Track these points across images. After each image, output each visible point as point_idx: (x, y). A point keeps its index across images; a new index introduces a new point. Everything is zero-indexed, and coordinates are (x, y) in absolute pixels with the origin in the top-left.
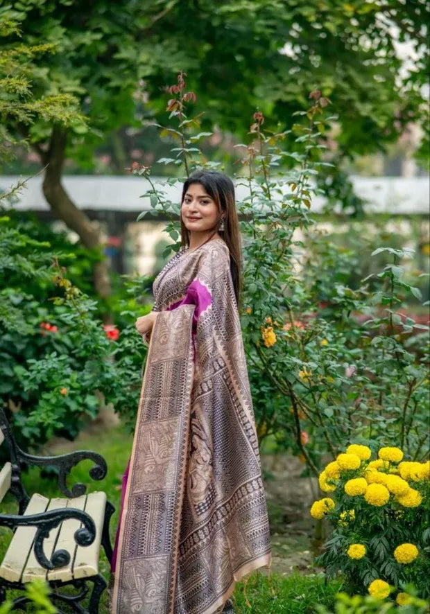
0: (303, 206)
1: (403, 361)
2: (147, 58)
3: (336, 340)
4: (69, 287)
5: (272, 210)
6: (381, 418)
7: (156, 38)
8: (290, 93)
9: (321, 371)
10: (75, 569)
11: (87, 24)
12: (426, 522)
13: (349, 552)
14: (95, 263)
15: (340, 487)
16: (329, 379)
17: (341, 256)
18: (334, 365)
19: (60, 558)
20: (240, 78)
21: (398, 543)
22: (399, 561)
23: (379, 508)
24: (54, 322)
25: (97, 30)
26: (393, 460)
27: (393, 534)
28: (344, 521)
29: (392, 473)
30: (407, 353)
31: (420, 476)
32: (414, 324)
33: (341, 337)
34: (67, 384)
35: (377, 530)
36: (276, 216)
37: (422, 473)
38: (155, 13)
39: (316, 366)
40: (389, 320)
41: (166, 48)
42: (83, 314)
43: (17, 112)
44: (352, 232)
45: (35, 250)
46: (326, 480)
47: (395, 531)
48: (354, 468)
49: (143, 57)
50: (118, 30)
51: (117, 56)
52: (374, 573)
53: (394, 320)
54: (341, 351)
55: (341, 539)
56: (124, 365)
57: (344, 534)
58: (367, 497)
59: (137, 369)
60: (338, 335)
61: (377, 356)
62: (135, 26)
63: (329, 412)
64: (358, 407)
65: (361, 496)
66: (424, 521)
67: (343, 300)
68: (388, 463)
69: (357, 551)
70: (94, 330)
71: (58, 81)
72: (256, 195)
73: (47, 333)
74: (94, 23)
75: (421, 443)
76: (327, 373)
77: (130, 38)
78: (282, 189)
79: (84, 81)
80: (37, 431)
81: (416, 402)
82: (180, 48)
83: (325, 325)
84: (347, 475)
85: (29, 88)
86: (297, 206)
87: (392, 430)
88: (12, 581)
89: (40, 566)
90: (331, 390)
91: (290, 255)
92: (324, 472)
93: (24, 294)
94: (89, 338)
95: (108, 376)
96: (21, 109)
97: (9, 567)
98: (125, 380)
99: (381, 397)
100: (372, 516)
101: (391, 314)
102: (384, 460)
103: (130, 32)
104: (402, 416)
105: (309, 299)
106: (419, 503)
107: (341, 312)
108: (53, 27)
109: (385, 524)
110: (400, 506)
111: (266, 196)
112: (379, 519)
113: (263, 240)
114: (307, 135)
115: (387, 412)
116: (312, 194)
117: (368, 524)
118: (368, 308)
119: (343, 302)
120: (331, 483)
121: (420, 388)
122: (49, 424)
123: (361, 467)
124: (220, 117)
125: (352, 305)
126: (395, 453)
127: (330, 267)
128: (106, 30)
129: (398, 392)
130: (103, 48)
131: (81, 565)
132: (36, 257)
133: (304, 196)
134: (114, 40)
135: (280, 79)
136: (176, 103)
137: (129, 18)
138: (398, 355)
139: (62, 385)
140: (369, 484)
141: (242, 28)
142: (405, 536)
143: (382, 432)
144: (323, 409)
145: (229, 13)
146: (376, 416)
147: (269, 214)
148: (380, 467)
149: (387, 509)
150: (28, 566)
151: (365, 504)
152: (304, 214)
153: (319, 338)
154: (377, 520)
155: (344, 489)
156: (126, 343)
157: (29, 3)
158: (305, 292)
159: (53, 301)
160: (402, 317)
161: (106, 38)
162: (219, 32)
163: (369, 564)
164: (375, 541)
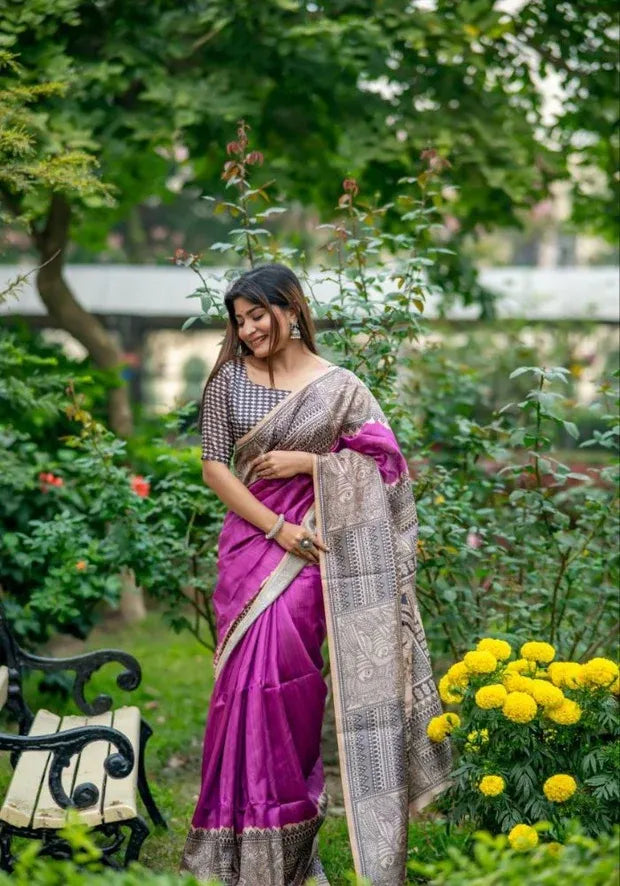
0: (413, 309)
1: (553, 524)
2: (187, 99)
3: (458, 495)
4: (89, 421)
5: (370, 314)
6: (521, 604)
7: (198, 71)
8: (389, 151)
9: (439, 538)
10: (105, 809)
11: (101, 52)
12: (587, 745)
13: (481, 786)
14: (111, 389)
15: (469, 697)
16: (450, 550)
17: (462, 379)
18: (457, 529)
19: (84, 794)
20: (314, 127)
21: (548, 774)
22: (550, 799)
23: (523, 726)
24: (59, 472)
25: (117, 61)
26: (541, 660)
27: (542, 761)
28: (474, 744)
29: (540, 678)
30: (559, 513)
31: (578, 681)
32: (569, 472)
33: (465, 492)
34: (84, 556)
35: (519, 757)
36: (376, 323)
37: (581, 678)
38: (196, 36)
39: (432, 531)
40: (534, 466)
41: (213, 85)
42: (105, 459)
43: (14, 178)
44: (472, 345)
45: (37, 372)
46: (449, 687)
47: (544, 757)
48: (489, 671)
49: (182, 98)
50: (144, 59)
51: (145, 96)
52: (516, 815)
53: (541, 467)
54: (465, 511)
55: (469, 769)
56: (162, 530)
57: (474, 762)
58: (505, 711)
59: (180, 537)
60: (461, 488)
61: (515, 518)
62: (169, 55)
63: (450, 595)
64: (490, 589)
65: (498, 710)
66: (584, 744)
67: (469, 439)
68: (533, 664)
69: (492, 785)
70: (122, 483)
71: (61, 132)
72: (348, 294)
73: (49, 488)
74: (111, 50)
75: (578, 638)
76: (447, 542)
77: (161, 71)
78: (382, 285)
79: (97, 132)
80: (35, 626)
81: (570, 581)
82: (232, 87)
83: (444, 474)
84: (478, 680)
85: (31, 145)
86: (404, 309)
87: (537, 620)
88: (20, 825)
89: (56, 806)
90: (453, 565)
91: (393, 378)
92: (446, 676)
93: (17, 432)
94: (115, 493)
95: (140, 546)
96: (19, 173)
97: (15, 807)
98: (164, 552)
99: (521, 575)
100: (513, 737)
101: (537, 458)
102: (528, 659)
103: (161, 62)
104: (550, 600)
105: (419, 439)
106: (578, 718)
107: (465, 457)
108: (53, 56)
109: (531, 748)
110: (550, 722)
111: (361, 295)
112: (524, 740)
113: (358, 356)
114: (418, 211)
115: (529, 595)
116: (425, 292)
117: (507, 749)
118: (503, 450)
119: (468, 442)
120: (455, 692)
121: (576, 562)
122: (59, 611)
123: (498, 670)
124: (290, 183)
125: (480, 446)
126: (544, 650)
127: (447, 395)
128: (129, 60)
129: (544, 567)
130: (124, 86)
131: (114, 804)
132: (38, 381)
133: (413, 296)
134: (139, 74)
135: (375, 130)
136: (236, 166)
137: (160, 42)
138: (545, 516)
139: (78, 557)
140: (509, 692)
141: (321, 58)
142: (558, 764)
143: (523, 623)
144: (442, 592)
145: (304, 37)
146: (515, 601)
147: (365, 321)
148: (523, 670)
149: (534, 728)
150: (40, 806)
151: (503, 721)
152: (414, 320)
153: (436, 492)
154: (520, 742)
155: (474, 699)
156: (166, 500)
157: (20, 21)
158: (414, 429)
159: (64, 441)
160: (552, 463)
161: (128, 71)
162: (289, 65)
163: (509, 803)
164: (517, 771)
